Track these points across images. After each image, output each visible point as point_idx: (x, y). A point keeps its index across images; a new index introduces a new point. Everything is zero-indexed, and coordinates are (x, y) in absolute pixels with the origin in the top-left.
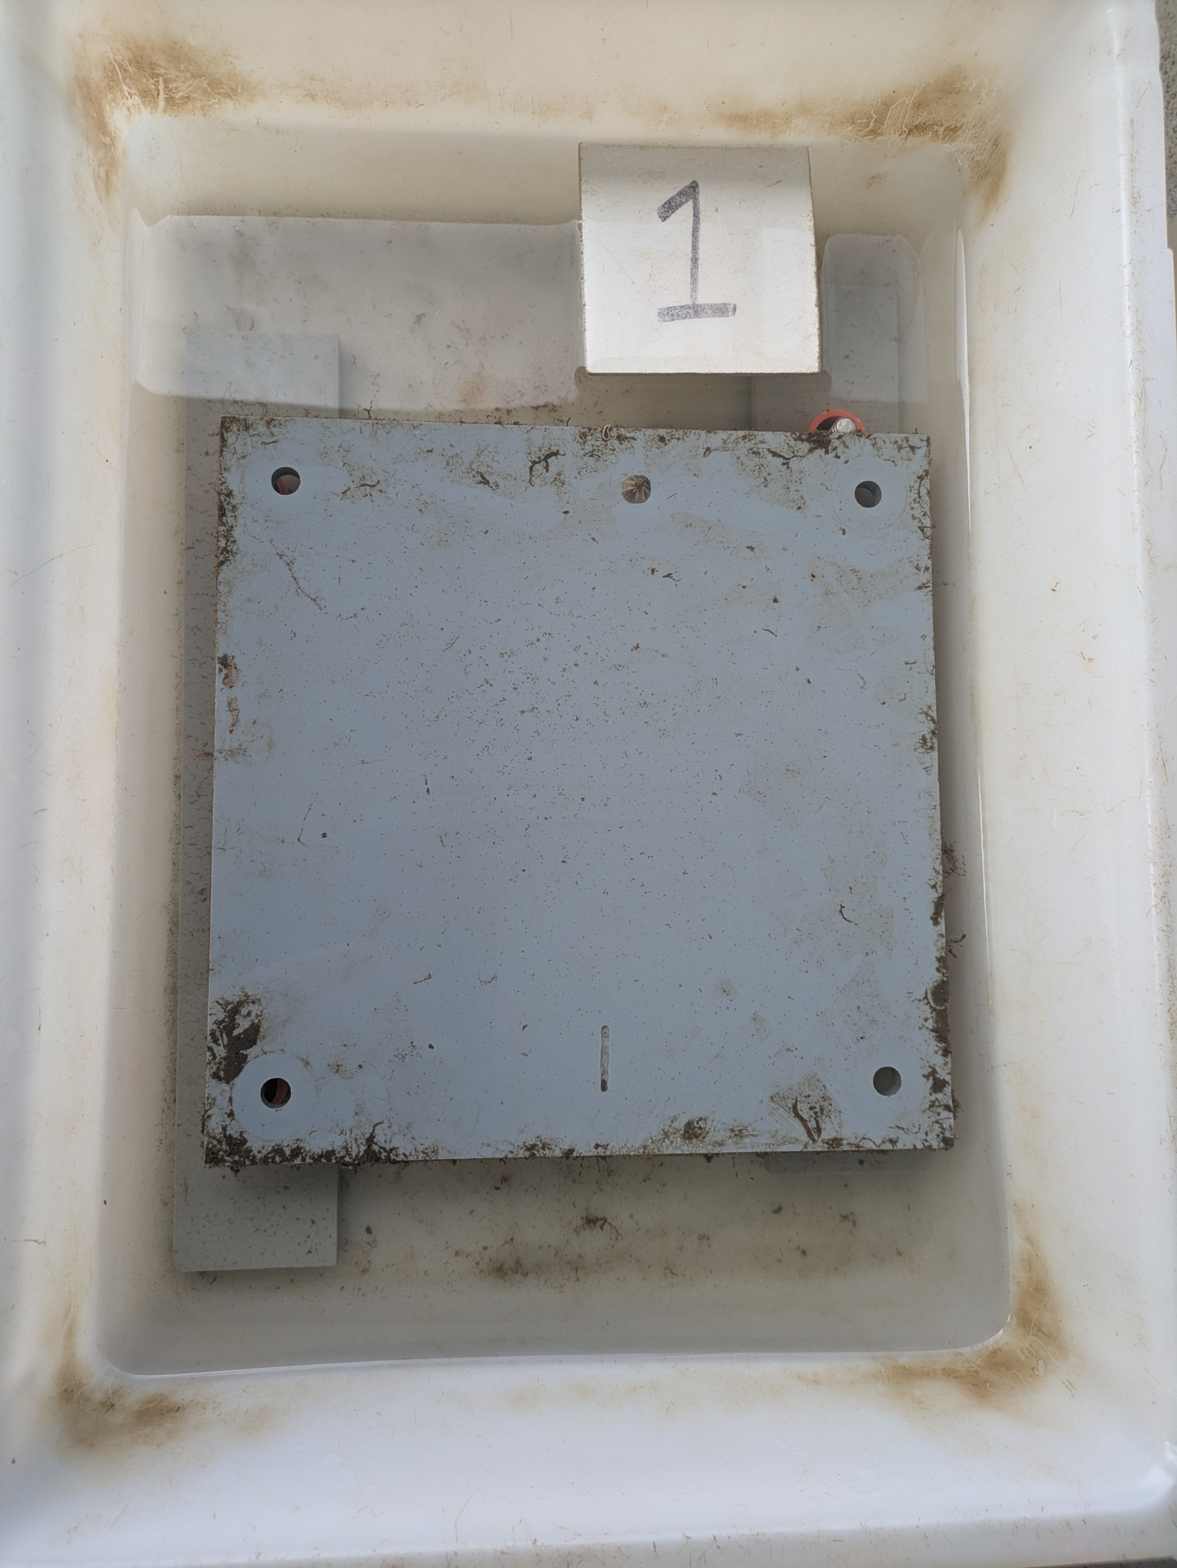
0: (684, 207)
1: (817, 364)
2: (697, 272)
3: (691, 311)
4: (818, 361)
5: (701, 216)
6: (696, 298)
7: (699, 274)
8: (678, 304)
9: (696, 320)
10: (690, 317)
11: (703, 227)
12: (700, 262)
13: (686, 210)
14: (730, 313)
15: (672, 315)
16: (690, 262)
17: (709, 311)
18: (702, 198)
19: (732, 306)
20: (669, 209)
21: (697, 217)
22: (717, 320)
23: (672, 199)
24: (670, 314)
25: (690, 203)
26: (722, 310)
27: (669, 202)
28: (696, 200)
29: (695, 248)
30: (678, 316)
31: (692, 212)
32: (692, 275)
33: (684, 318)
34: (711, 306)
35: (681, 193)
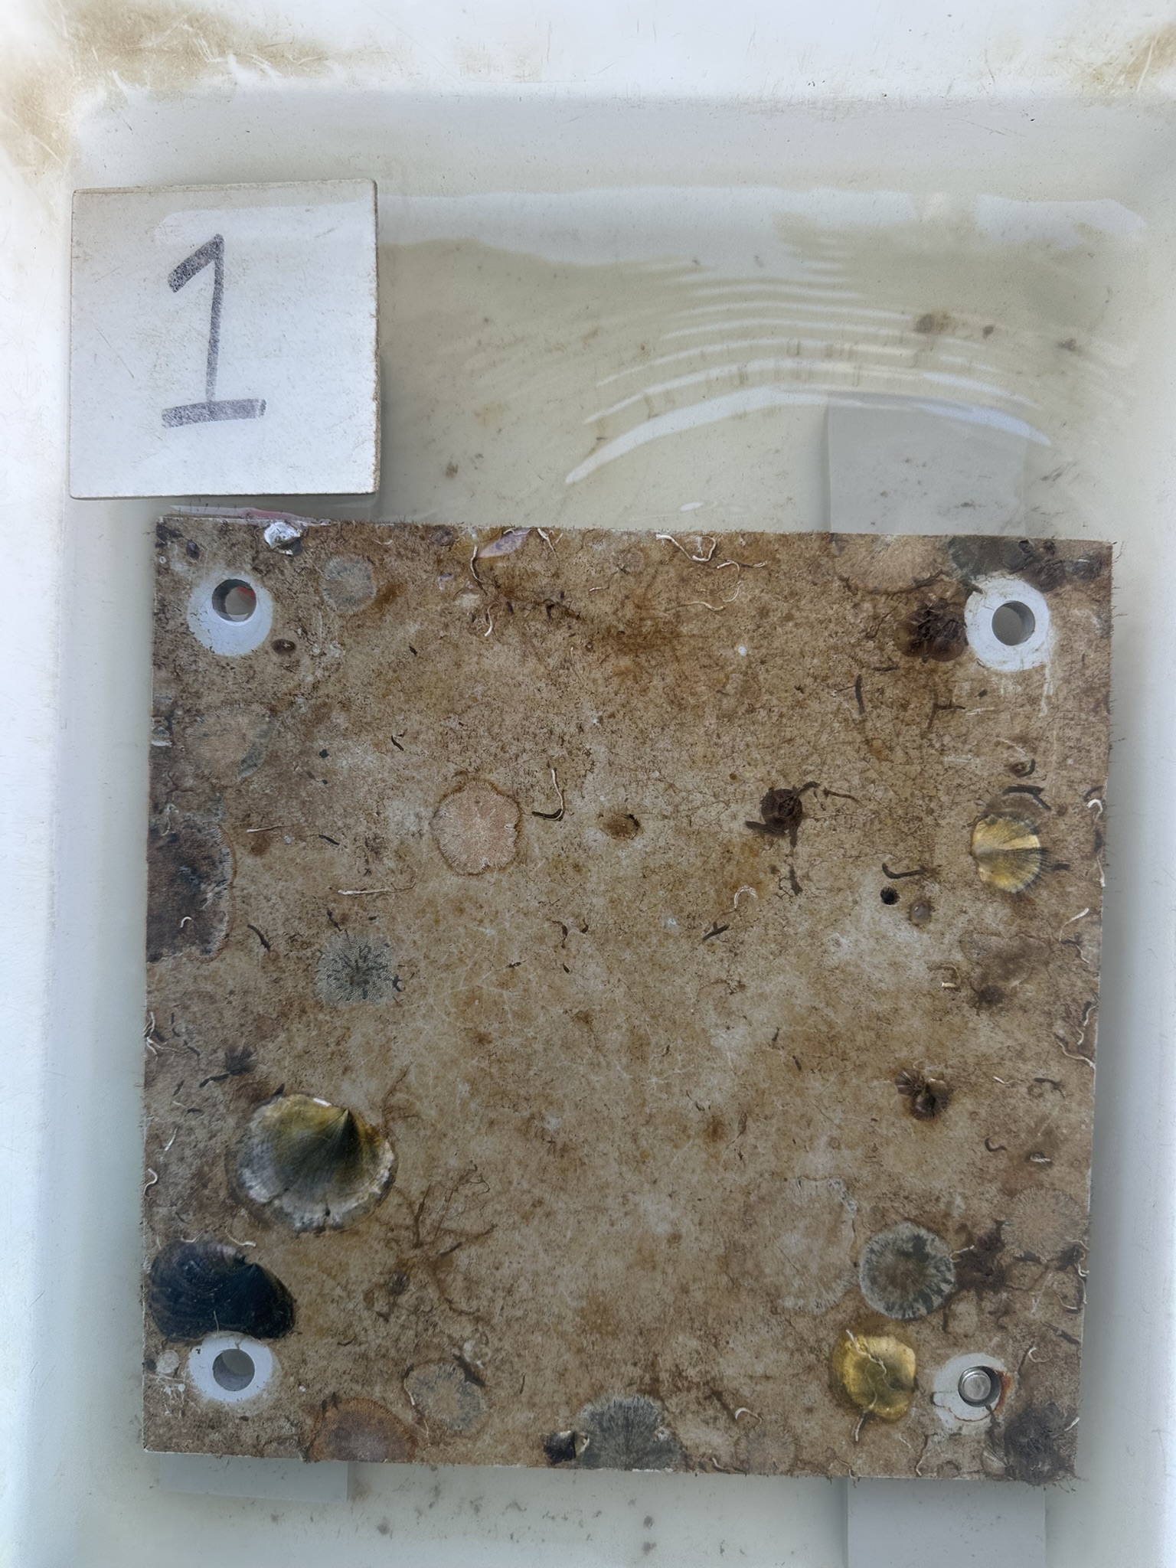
0: (203, 270)
1: (372, 481)
2: (215, 359)
3: (206, 412)
4: (373, 476)
5: (225, 282)
6: (213, 394)
7: (219, 362)
8: (188, 403)
9: (213, 423)
10: (204, 420)
11: (226, 297)
12: (220, 345)
13: (206, 275)
14: (258, 412)
15: (181, 418)
16: (207, 345)
17: (229, 411)
18: (227, 258)
19: (260, 404)
20: (183, 273)
21: (219, 283)
22: (241, 422)
23: (188, 260)
24: (178, 416)
25: (212, 265)
26: (245, 409)
27: (184, 265)
28: (218, 259)
29: (214, 326)
30: (189, 418)
31: (213, 277)
32: (210, 363)
33: (196, 422)
34: (232, 404)
35: (199, 253)
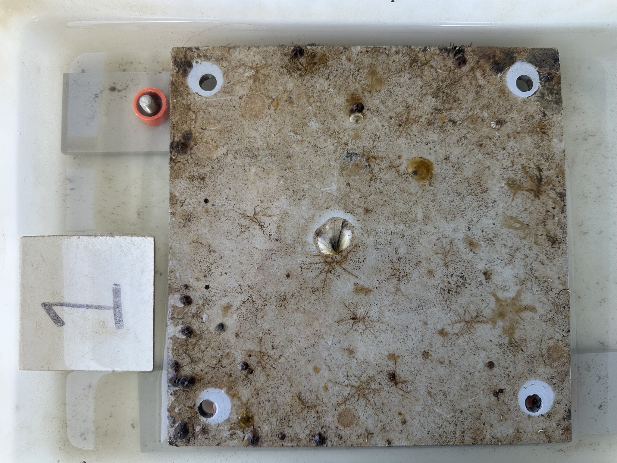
0: (56, 311)
1: (149, 238)
3: (117, 310)
4: (146, 238)
5: (62, 302)
6: (110, 307)
7: (96, 304)
8: (113, 318)
9: (122, 307)
10: (121, 310)
11: (68, 301)
12: (89, 304)
14: (118, 287)
15: (120, 321)
16: (89, 309)
17: (117, 300)
18: (51, 301)
19: (115, 286)
20: (58, 320)
21: (62, 304)
22: (122, 295)
23: (52, 318)
25: (54, 308)
27: (54, 320)
28: (51, 305)
29: (80, 306)
31: (59, 307)
32: (97, 308)
33: (122, 314)
34: (114, 298)
35: (49, 312)
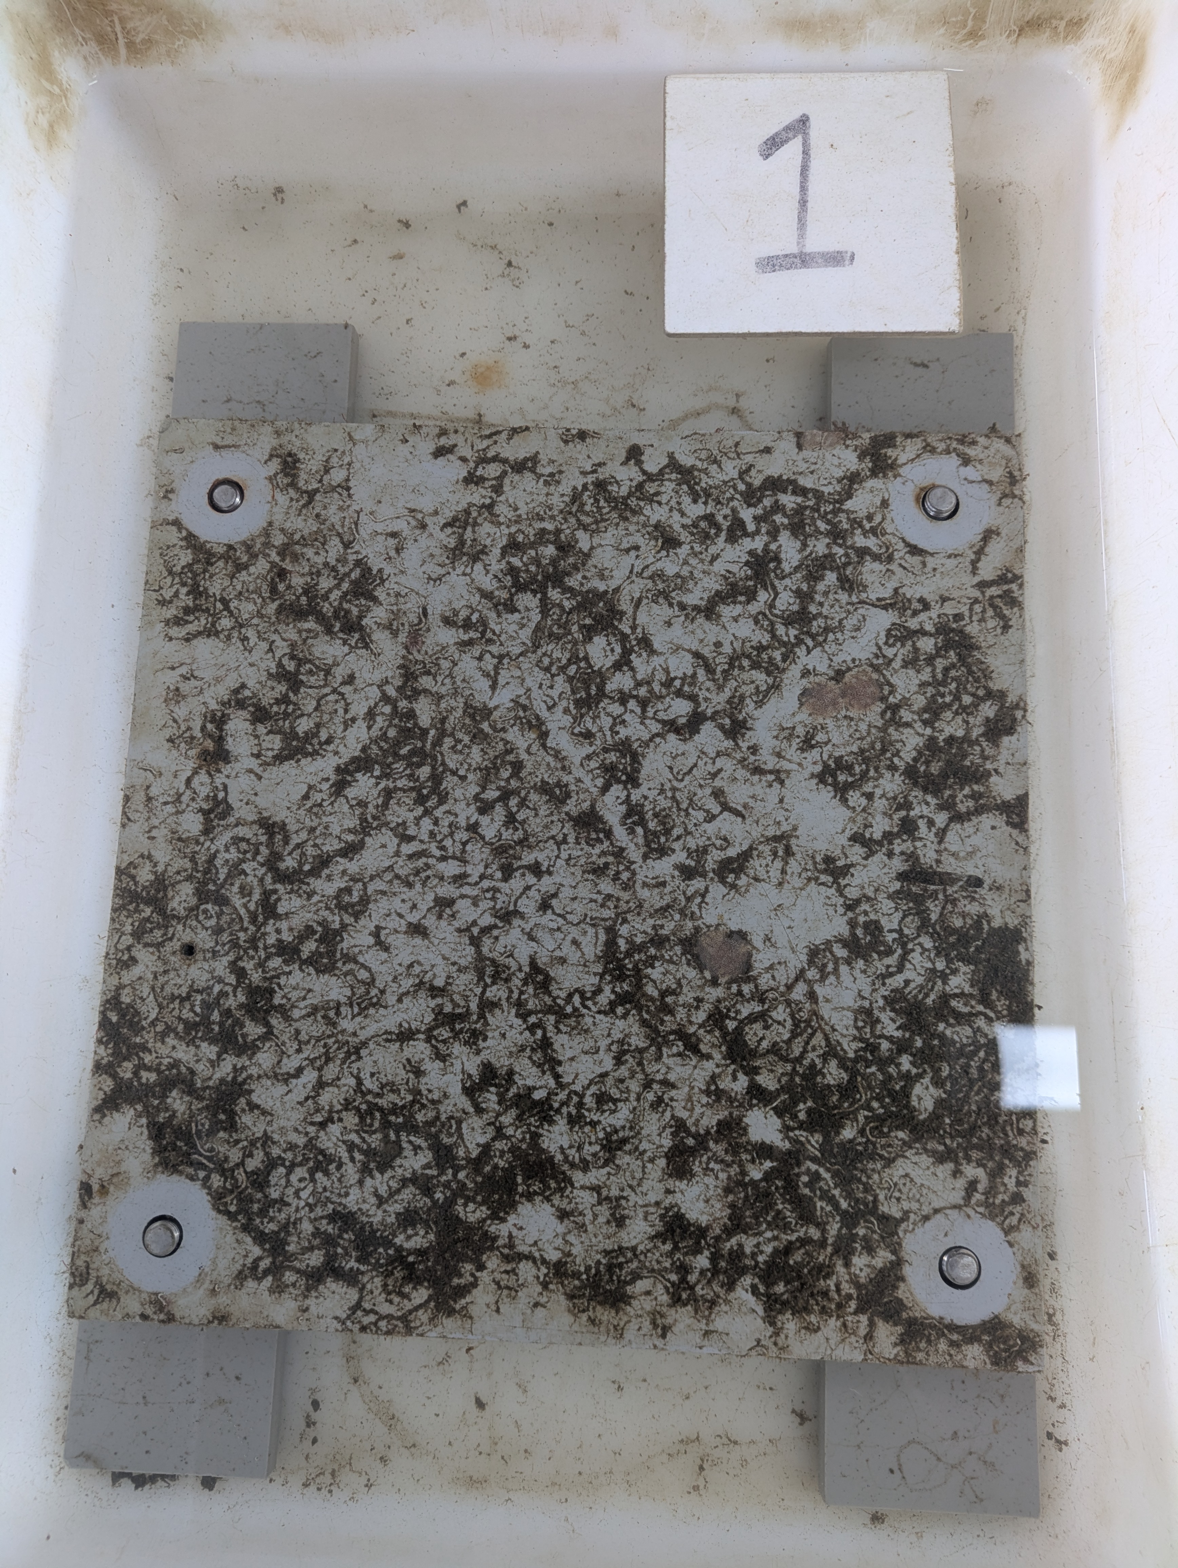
0: (791, 143)
1: (959, 321)
2: (805, 216)
3: (798, 261)
4: (959, 317)
5: (812, 153)
6: (804, 246)
7: (809, 218)
8: (780, 253)
9: (804, 270)
10: (796, 268)
11: (814, 165)
12: (809, 205)
14: (847, 262)
15: (774, 266)
16: (797, 205)
17: (820, 261)
18: (814, 132)
19: (849, 255)
20: (773, 144)
21: (807, 154)
23: (777, 134)
24: (771, 264)
25: (799, 140)
26: (836, 259)
27: (773, 138)
28: (806, 135)
29: (803, 189)
30: (781, 266)
31: (801, 148)
32: (800, 220)
33: (788, 269)
34: (823, 255)
35: (787, 128)
